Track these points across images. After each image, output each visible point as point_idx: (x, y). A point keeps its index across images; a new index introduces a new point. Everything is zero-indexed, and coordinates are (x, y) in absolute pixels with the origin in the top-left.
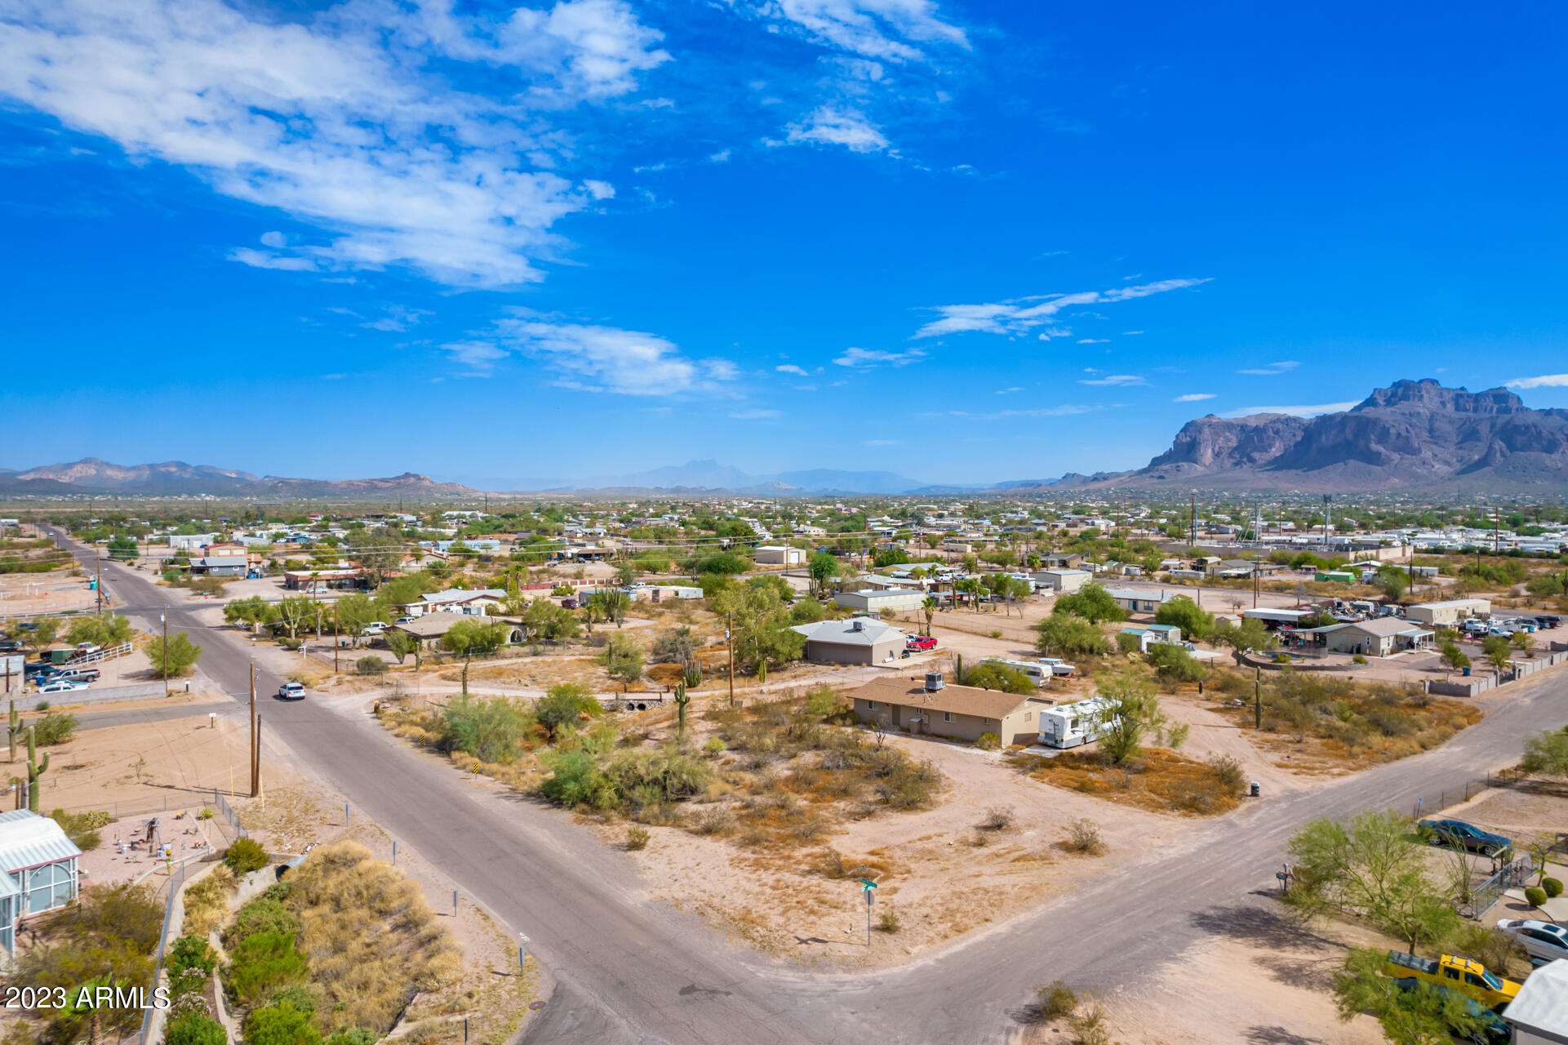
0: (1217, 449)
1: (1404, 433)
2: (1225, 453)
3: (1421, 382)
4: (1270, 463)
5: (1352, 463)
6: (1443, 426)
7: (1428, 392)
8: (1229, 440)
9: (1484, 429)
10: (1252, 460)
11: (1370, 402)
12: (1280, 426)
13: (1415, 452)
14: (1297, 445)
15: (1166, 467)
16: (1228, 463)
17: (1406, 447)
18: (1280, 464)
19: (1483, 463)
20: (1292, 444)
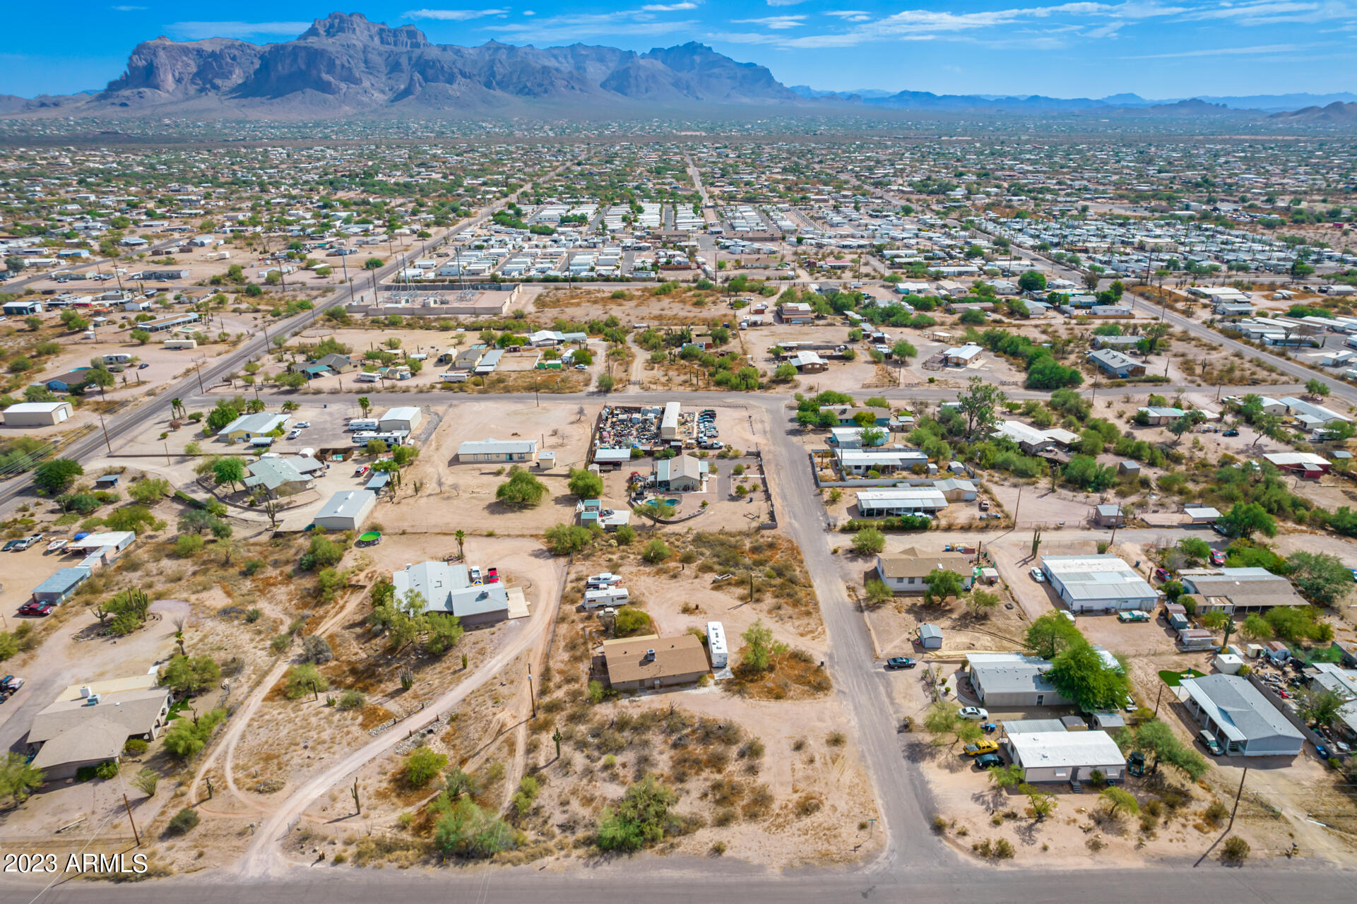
0: (177, 75)
1: (347, 65)
2: (187, 78)
3: (351, 15)
4: (233, 90)
5: (309, 91)
6: (374, 57)
7: (358, 26)
8: (188, 65)
9: (404, 61)
10: (216, 87)
11: (313, 32)
12: (235, 52)
13: (357, 82)
14: (257, 72)
15: (127, 93)
16: (192, 89)
17: (350, 79)
18: (247, 91)
19: (407, 92)
20: (251, 71)
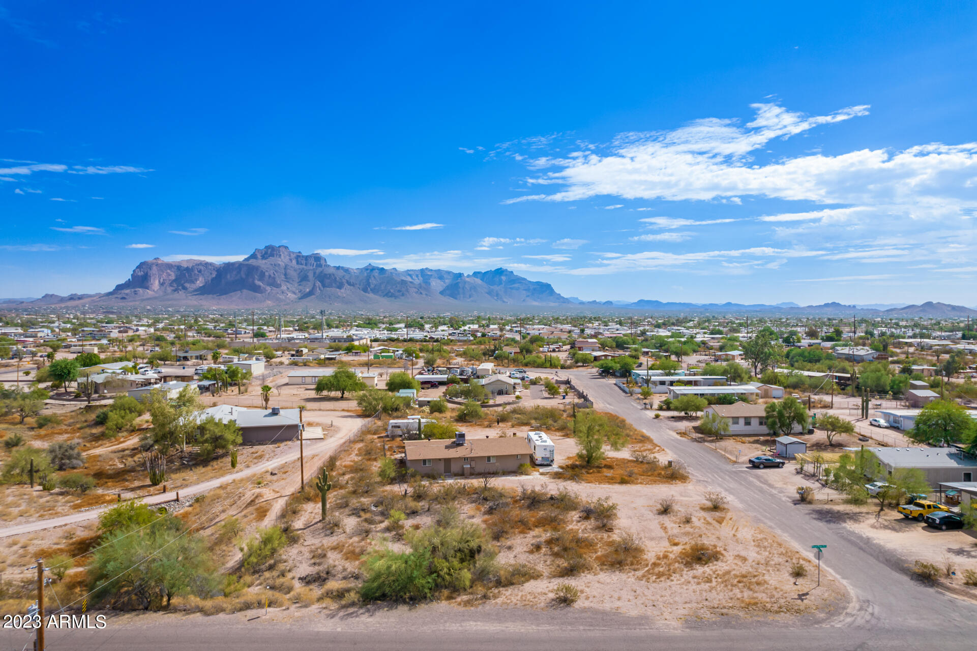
0: (162, 281)
1: (272, 275)
2: (167, 283)
3: (279, 247)
4: (196, 290)
5: (245, 291)
6: (292, 273)
7: (283, 253)
8: (169, 275)
9: (311, 275)
10: (185, 288)
11: (253, 256)
12: (202, 268)
13: (278, 286)
14: (213, 279)
15: (127, 291)
16: (169, 289)
17: (274, 284)
18: (204, 291)
19: (311, 293)
20: (210, 279)
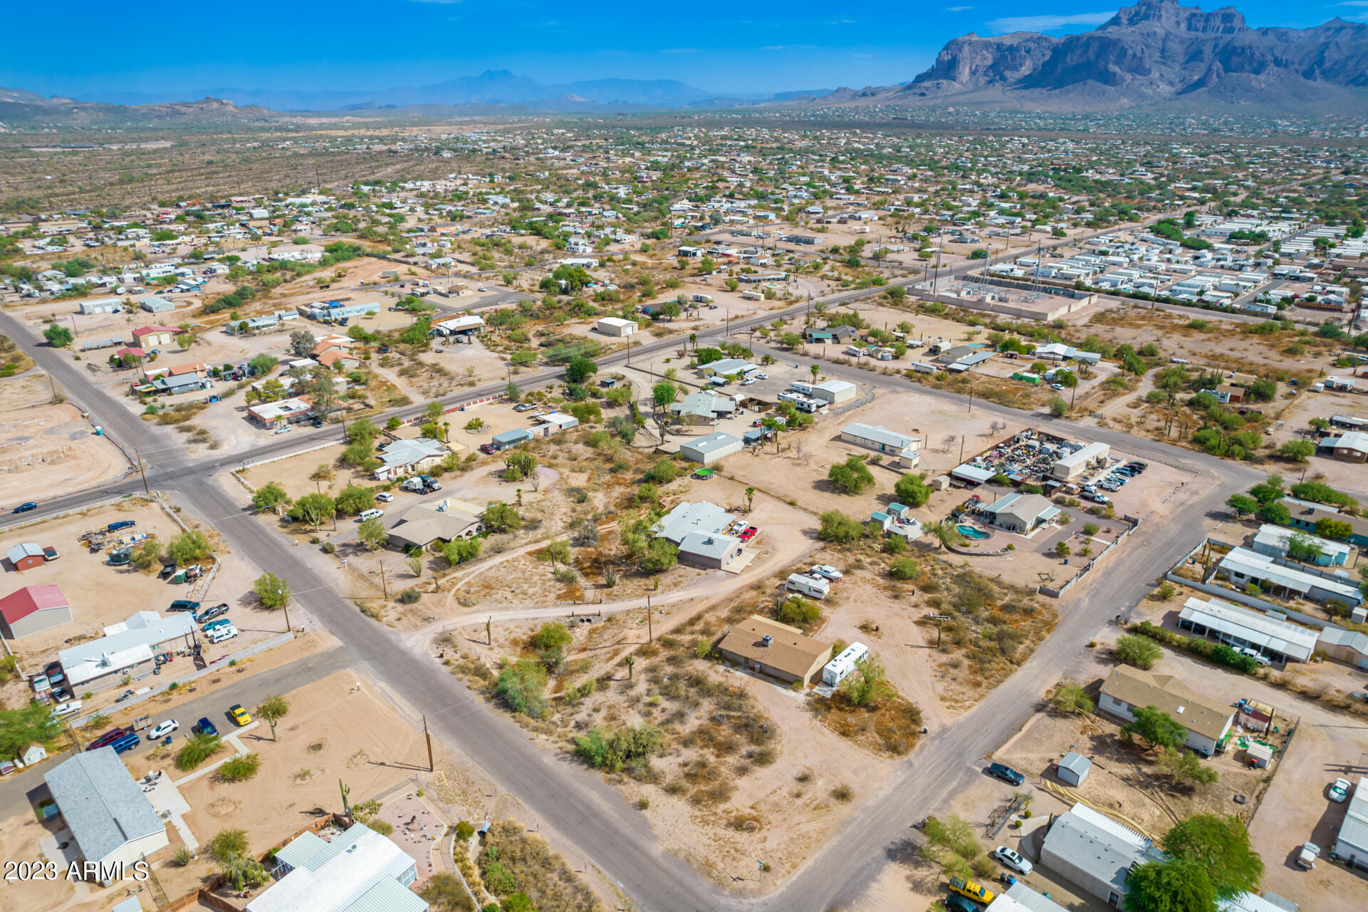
0: (974, 67)
1: (1139, 54)
2: (981, 70)
4: (1019, 81)
5: (1090, 82)
6: (1175, 47)
7: (1167, 11)
8: (985, 58)
9: (1208, 50)
10: (1003, 78)
11: (1115, 21)
12: (1032, 45)
13: (1143, 71)
14: (1044, 64)
15: (927, 84)
16: (983, 81)
17: (1139, 69)
18: (1029, 83)
19: (1201, 83)
20: (1040, 63)
